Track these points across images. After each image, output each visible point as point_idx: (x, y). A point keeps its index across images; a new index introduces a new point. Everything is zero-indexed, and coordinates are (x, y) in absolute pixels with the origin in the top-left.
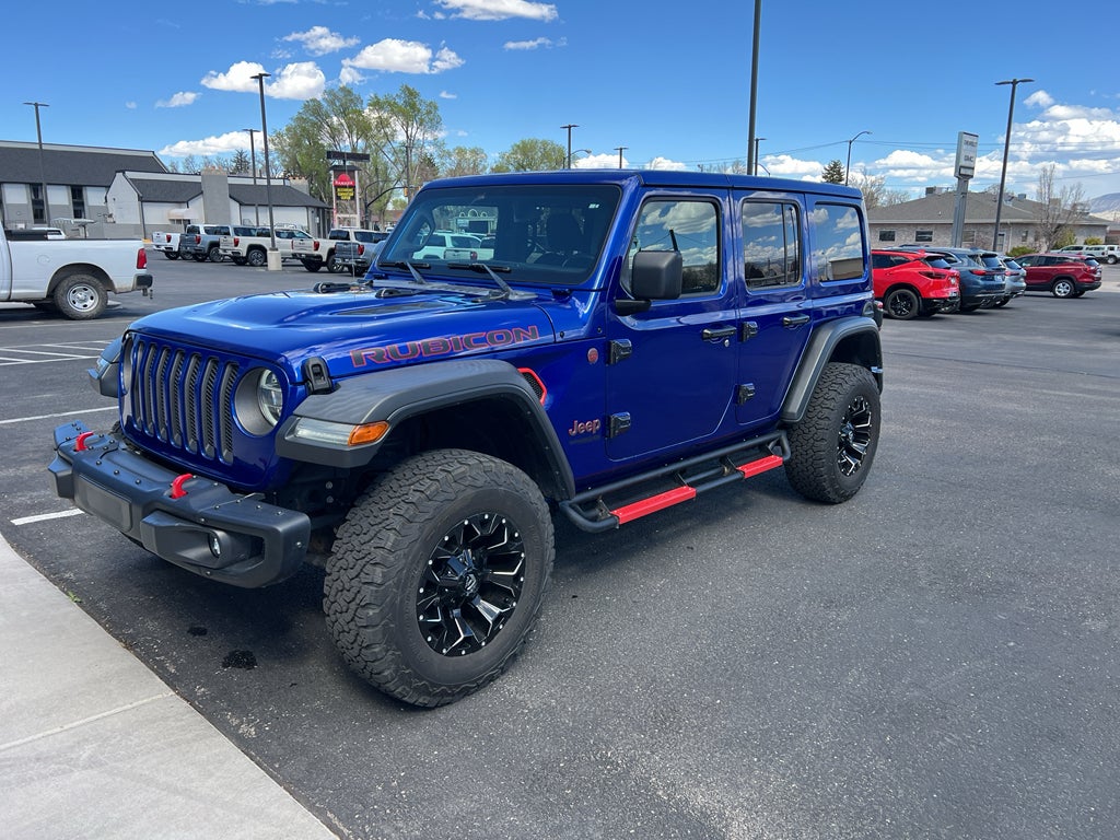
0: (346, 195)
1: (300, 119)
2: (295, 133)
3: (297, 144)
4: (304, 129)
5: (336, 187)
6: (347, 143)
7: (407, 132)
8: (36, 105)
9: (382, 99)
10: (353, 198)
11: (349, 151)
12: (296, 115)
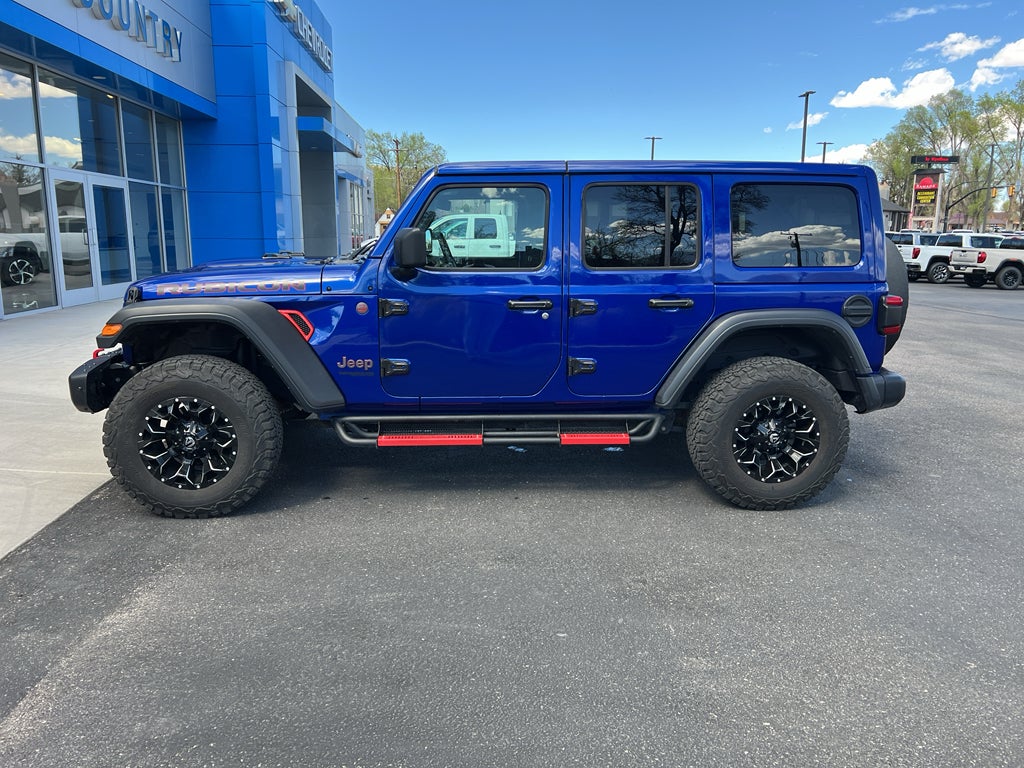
0: (925, 199)
1: (903, 127)
2: (895, 141)
3: (896, 151)
4: (904, 136)
5: (917, 191)
6: (949, 146)
7: (1018, 129)
8: (653, 139)
9: (992, 97)
10: (933, 201)
11: (950, 154)
12: (897, 123)
